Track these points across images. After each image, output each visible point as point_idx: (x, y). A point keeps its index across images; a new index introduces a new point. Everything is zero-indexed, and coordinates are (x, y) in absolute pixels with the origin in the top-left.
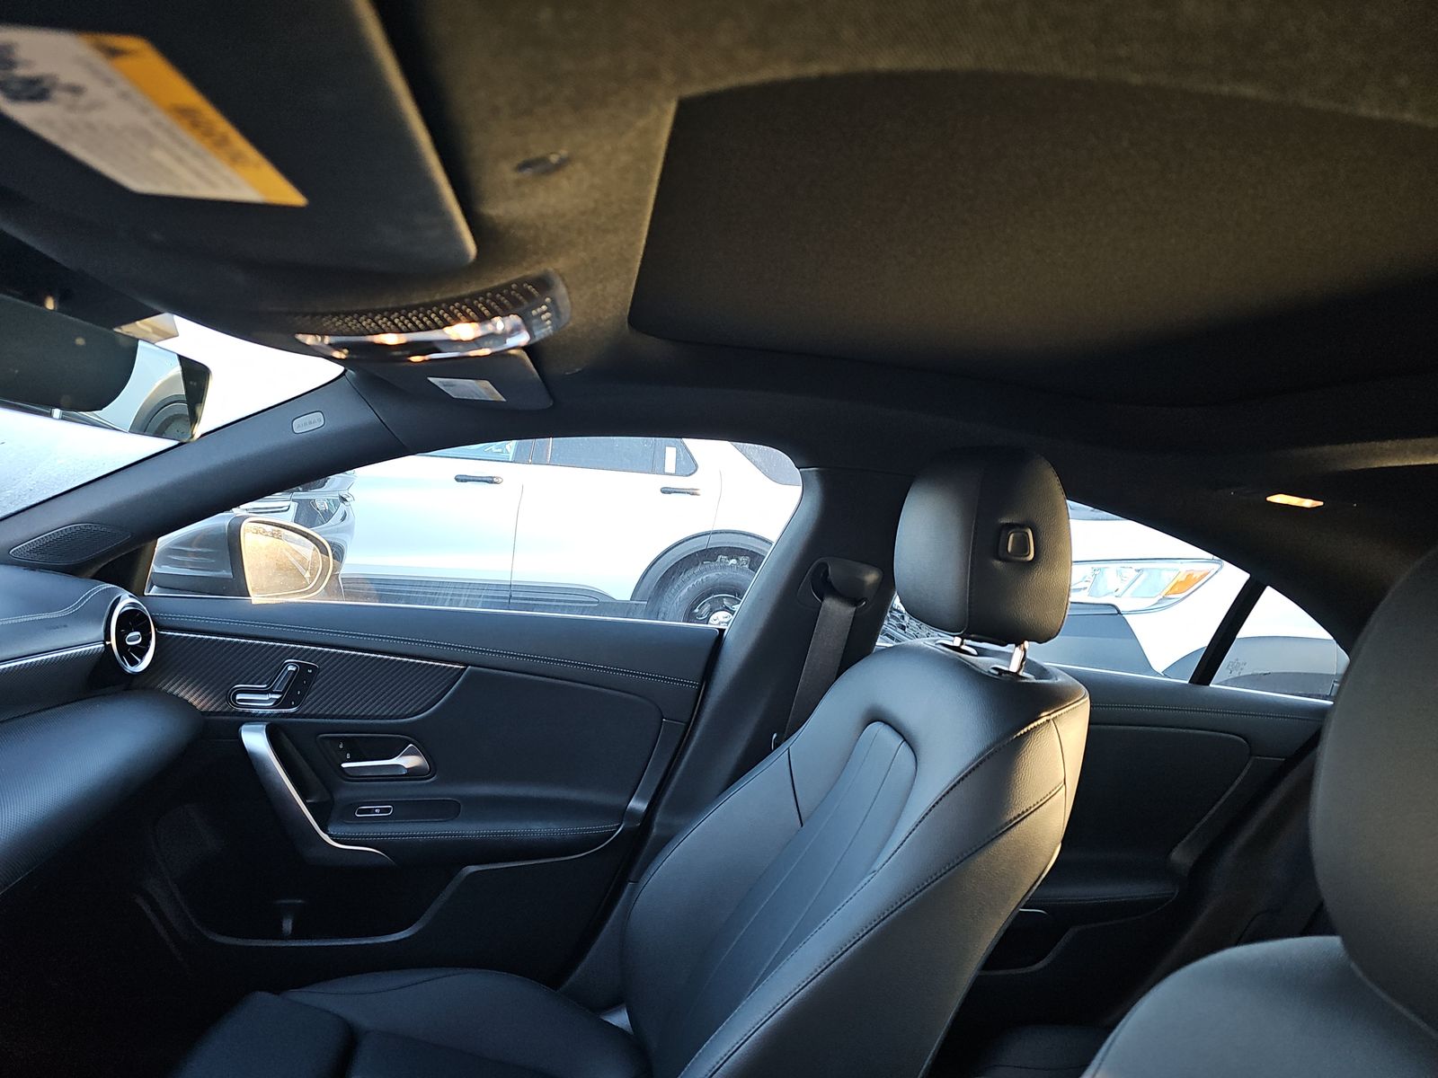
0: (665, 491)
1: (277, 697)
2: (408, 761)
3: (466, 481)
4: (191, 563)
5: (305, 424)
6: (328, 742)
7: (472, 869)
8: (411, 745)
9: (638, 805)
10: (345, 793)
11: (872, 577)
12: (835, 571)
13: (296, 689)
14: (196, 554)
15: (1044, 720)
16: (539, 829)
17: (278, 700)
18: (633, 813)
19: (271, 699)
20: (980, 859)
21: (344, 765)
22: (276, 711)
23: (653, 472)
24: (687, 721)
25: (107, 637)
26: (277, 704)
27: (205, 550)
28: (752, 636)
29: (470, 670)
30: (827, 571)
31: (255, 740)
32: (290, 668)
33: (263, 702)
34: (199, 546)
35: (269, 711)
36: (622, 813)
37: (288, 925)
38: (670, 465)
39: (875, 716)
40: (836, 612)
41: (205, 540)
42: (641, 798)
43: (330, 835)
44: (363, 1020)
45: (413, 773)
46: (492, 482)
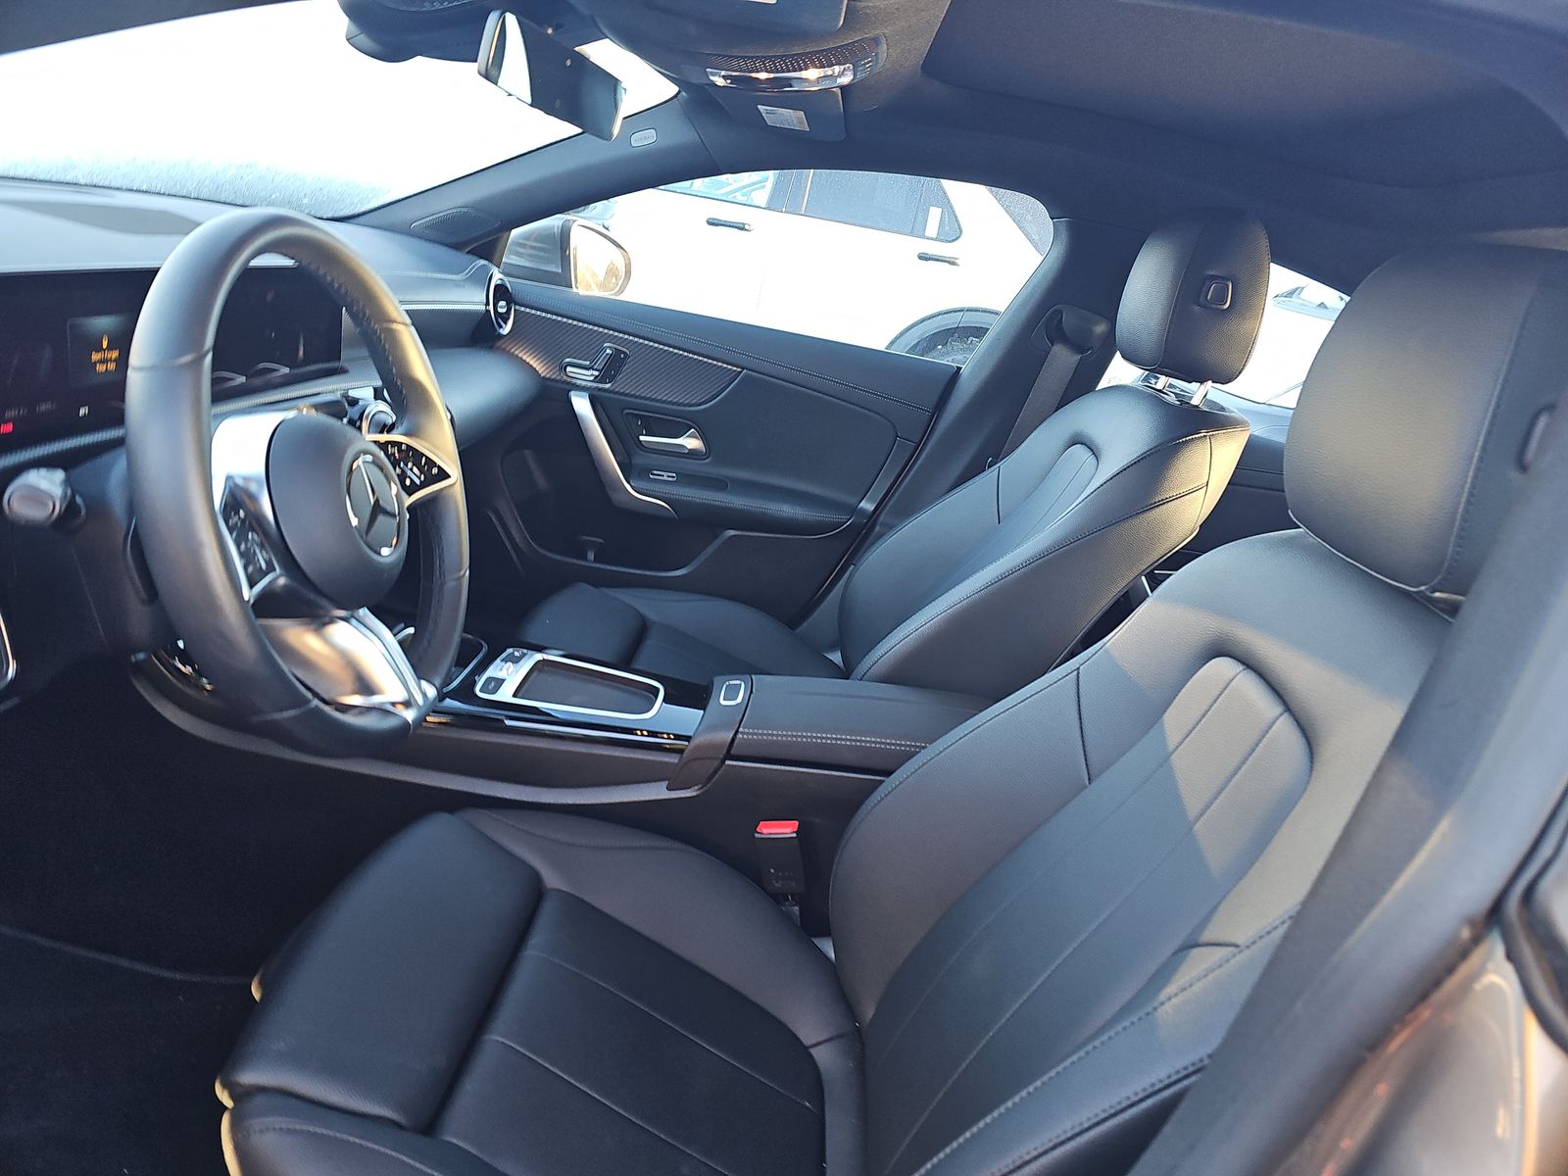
0: (923, 257)
1: (597, 373)
2: (691, 442)
3: (717, 225)
4: (531, 256)
5: (641, 139)
6: (630, 418)
7: (732, 533)
8: (693, 430)
9: (867, 506)
10: (640, 460)
11: (1100, 328)
12: (1069, 320)
13: (612, 368)
14: (534, 248)
15: (1202, 435)
16: (786, 510)
17: (597, 377)
18: (863, 511)
19: (592, 375)
20: (1126, 525)
21: (642, 438)
22: (595, 385)
23: (912, 234)
24: (916, 441)
25: (488, 304)
26: (596, 379)
27: (538, 245)
28: (985, 373)
29: (746, 376)
30: (1061, 318)
31: (581, 405)
32: (608, 351)
33: (586, 376)
34: (536, 241)
35: (589, 384)
36: (854, 510)
37: (591, 556)
38: (932, 229)
39: (1077, 440)
40: (1063, 360)
41: (544, 238)
42: (868, 501)
43: (631, 486)
44: (651, 615)
45: (693, 454)
46: (743, 229)
